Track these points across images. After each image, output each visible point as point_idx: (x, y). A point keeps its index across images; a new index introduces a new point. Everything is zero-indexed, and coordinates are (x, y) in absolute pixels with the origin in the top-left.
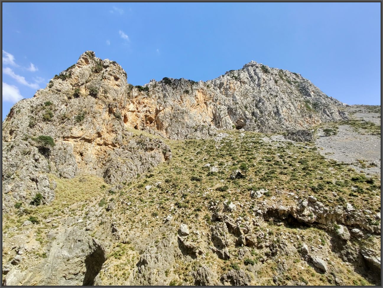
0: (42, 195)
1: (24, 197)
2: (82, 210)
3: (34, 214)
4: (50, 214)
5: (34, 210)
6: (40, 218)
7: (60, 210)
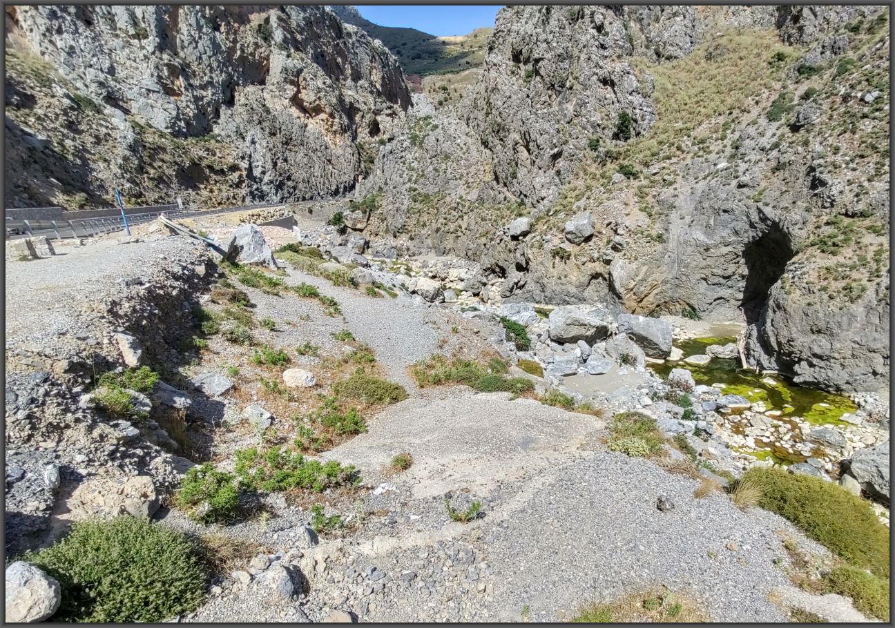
0: (630, 115)
1: (599, 125)
2: (722, 139)
3: (624, 159)
4: (653, 155)
5: (622, 150)
6: (637, 165)
7: (673, 145)
